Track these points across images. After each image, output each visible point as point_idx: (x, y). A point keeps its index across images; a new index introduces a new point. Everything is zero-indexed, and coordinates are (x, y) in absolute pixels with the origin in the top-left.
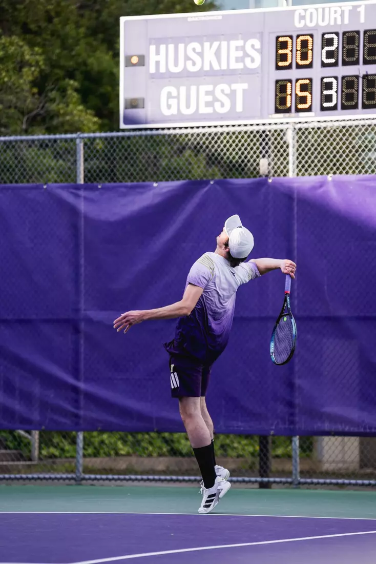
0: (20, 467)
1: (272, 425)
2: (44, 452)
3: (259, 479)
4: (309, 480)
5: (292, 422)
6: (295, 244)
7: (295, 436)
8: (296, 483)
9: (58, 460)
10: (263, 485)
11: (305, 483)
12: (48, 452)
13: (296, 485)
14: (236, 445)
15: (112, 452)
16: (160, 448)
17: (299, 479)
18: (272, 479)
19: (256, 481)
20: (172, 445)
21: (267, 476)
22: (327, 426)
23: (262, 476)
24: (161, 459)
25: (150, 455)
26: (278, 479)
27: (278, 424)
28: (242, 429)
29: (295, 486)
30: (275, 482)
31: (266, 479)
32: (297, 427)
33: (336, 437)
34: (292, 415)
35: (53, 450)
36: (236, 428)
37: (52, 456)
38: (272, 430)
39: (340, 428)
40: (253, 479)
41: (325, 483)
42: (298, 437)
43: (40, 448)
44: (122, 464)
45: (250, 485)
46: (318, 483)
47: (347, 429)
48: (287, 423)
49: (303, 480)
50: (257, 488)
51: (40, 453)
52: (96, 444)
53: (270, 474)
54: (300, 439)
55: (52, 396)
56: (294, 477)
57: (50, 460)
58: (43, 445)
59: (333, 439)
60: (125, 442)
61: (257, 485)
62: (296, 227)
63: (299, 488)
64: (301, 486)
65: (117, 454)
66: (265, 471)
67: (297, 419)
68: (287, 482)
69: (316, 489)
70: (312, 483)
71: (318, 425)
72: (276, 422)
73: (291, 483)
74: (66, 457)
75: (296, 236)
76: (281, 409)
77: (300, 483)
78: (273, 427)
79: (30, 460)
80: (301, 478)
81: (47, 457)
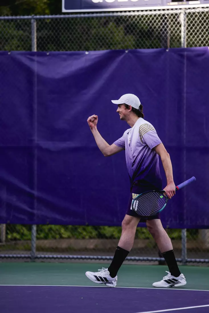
2: (9, 237)
3: (158, 259)
4: (193, 260)
5: (181, 220)
7: (184, 228)
8: (184, 261)
9: (18, 242)
10: (161, 263)
11: (191, 262)
12: (12, 236)
13: (185, 263)
15: (58, 236)
16: (91, 233)
17: (186, 258)
19: (156, 260)
20: (99, 230)
22: (206, 222)
24: (92, 241)
25: (84, 238)
27: (171, 221)
32: (185, 223)
34: (181, 214)
35: (15, 235)
37: (15, 239)
38: (168, 224)
40: (154, 258)
41: (204, 262)
42: (186, 229)
43: (7, 234)
44: (64, 244)
45: (152, 263)
46: (200, 262)
48: (178, 220)
49: (189, 260)
50: (157, 265)
51: (6, 237)
52: (47, 231)
54: (187, 231)
55: (15, 200)
56: (182, 257)
57: (14, 242)
58: (8, 232)
60: (66, 229)
61: (157, 263)
62: (185, 84)
63: (186, 265)
65: (61, 237)
67: (185, 217)
69: (199, 266)
70: (196, 262)
71: (200, 222)
72: (170, 219)
74: (25, 240)
75: (185, 90)
77: (187, 262)
78: (169, 223)
80: (188, 258)
81: (11, 239)
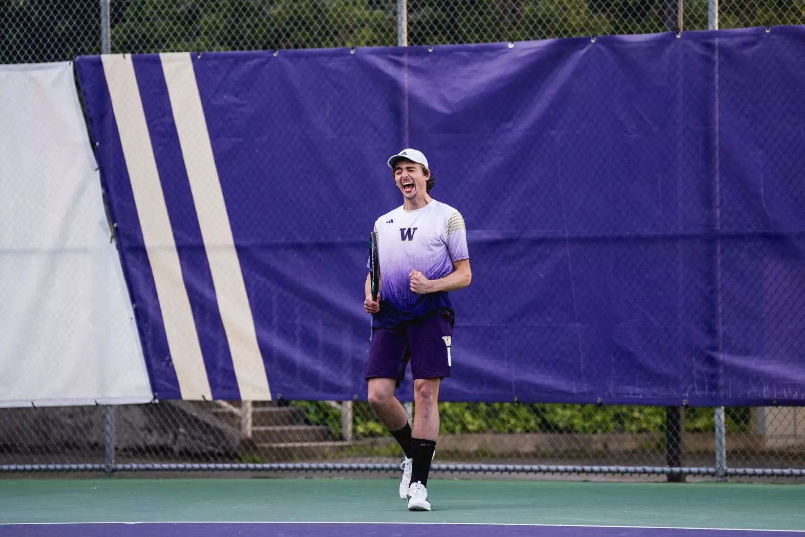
0: (327, 450)
1: (685, 391)
2: (361, 429)
3: (667, 469)
4: (740, 470)
5: (714, 387)
6: (717, 128)
7: (719, 406)
8: (721, 473)
9: (380, 439)
10: (674, 478)
11: (735, 474)
12: (366, 429)
13: (722, 476)
14: (636, 414)
15: (458, 428)
16: (527, 420)
17: (725, 468)
18: (685, 469)
19: (663, 472)
20: (544, 415)
21: (679, 465)
22: (765, 392)
23: (671, 465)
24: (528, 436)
25: (511, 431)
26: (694, 469)
27: (693, 389)
28: (641, 397)
29: (719, 479)
30: (690, 473)
31: (676, 469)
32: (722, 393)
33: (780, 407)
34: (714, 376)
35: (372, 425)
36: (632, 396)
37: (372, 434)
38: (685, 398)
39: (785, 394)
40: (658, 469)
41: (764, 474)
42: (723, 408)
43: (355, 422)
44: (472, 444)
45: (654, 477)
46: (754, 474)
47: (795, 396)
48: (707, 388)
49: (730, 470)
50: (664, 482)
51: (354, 431)
53: (682, 462)
54: (727, 412)
56: (718, 466)
57: (370, 440)
58: (358, 419)
59: (775, 410)
60: (475, 413)
61: (664, 477)
63: (726, 481)
64: (728, 478)
65: (465, 429)
66: (676, 458)
67: (721, 382)
68: (708, 473)
69: (751, 482)
70: (745, 474)
71: (752, 391)
72: (690, 387)
73: (713, 475)
75: (717, 117)
76: (699, 366)
77: (726, 474)
78: (687, 395)
79: (341, 438)
80: (729, 466)
81: (365, 435)
